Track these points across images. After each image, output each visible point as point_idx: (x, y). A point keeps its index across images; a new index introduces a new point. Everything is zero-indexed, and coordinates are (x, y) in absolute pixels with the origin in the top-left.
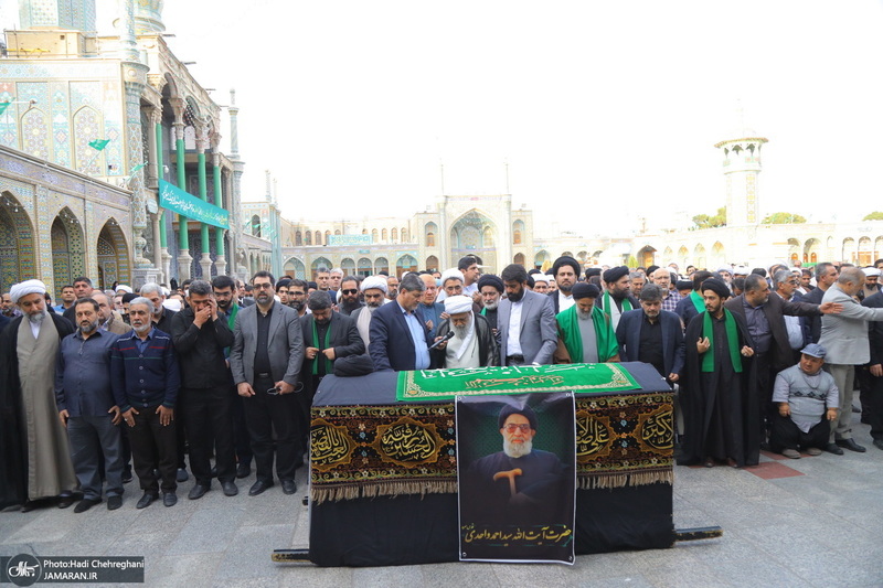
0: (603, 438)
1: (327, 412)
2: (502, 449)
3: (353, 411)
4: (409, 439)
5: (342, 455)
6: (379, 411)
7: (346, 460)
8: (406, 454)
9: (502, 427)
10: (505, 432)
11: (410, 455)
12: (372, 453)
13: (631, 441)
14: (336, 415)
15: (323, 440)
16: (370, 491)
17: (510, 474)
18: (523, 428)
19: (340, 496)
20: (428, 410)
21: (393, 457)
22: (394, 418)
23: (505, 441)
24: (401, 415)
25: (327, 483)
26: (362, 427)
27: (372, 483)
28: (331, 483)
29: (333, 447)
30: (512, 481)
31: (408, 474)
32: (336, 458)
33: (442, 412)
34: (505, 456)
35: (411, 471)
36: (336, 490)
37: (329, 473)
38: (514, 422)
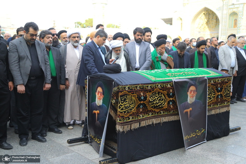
0: (214, 95)
1: (129, 88)
2: (187, 100)
3: (138, 86)
4: (157, 98)
5: (133, 108)
6: (148, 86)
7: (134, 110)
8: (157, 105)
9: (188, 91)
10: (189, 93)
11: (159, 106)
12: (144, 105)
13: (221, 95)
14: (132, 89)
15: (126, 101)
16: (143, 124)
17: (188, 110)
18: (194, 91)
19: (132, 128)
20: (164, 85)
21: (152, 107)
22: (153, 89)
23: (188, 97)
24: (156, 88)
25: (127, 122)
26: (142, 94)
27: (143, 120)
28: (129, 122)
29: (130, 104)
30: (189, 113)
31: (156, 114)
32: (131, 109)
33: (169, 86)
34: (188, 103)
35: (158, 113)
36: (131, 125)
37: (128, 117)
38: (192, 89)
